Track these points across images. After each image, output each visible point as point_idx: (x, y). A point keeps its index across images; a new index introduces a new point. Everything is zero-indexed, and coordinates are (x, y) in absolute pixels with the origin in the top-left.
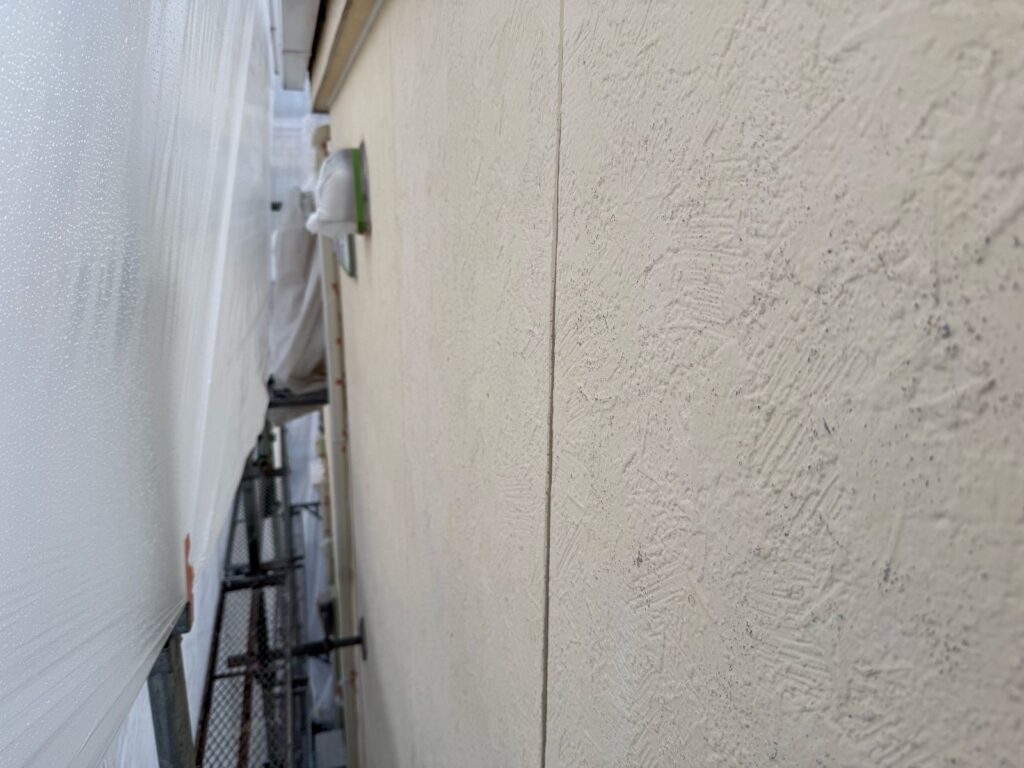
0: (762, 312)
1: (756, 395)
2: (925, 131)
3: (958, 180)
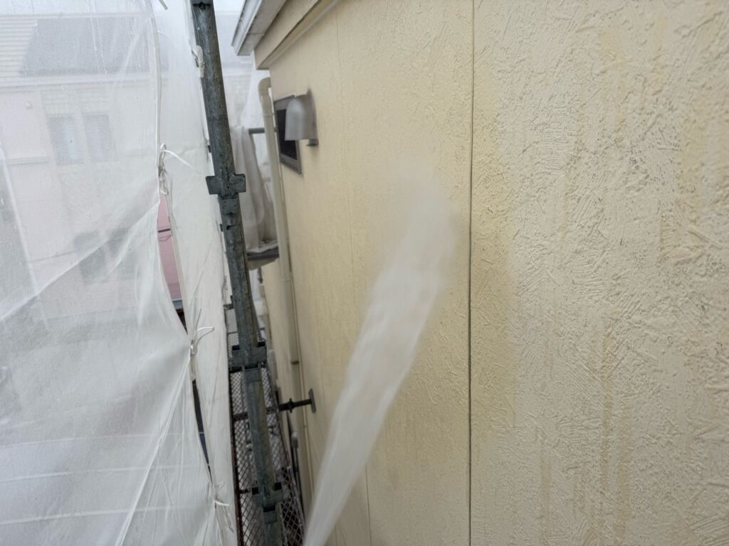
0: (575, 163)
1: (574, 193)
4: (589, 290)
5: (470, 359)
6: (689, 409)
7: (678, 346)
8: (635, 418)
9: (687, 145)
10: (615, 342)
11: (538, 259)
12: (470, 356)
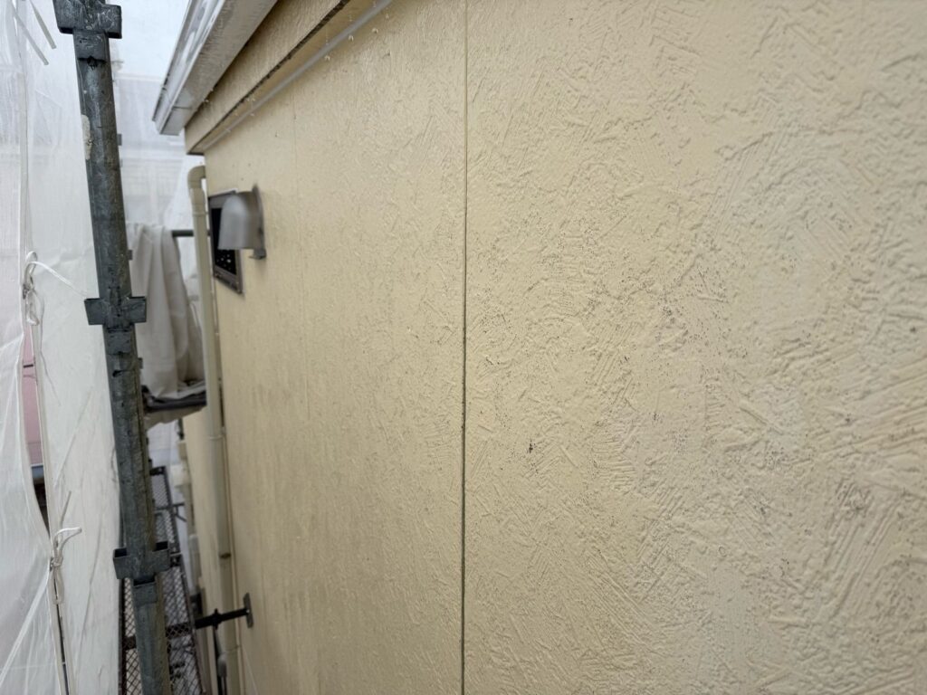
0: (593, 309)
1: (593, 348)
2: (658, 234)
3: (670, 254)
4: (616, 477)
5: (463, 563)
6: (751, 649)
7: (732, 561)
8: (680, 656)
9: (735, 296)
10: (651, 550)
11: (549, 430)
12: (463, 559)
